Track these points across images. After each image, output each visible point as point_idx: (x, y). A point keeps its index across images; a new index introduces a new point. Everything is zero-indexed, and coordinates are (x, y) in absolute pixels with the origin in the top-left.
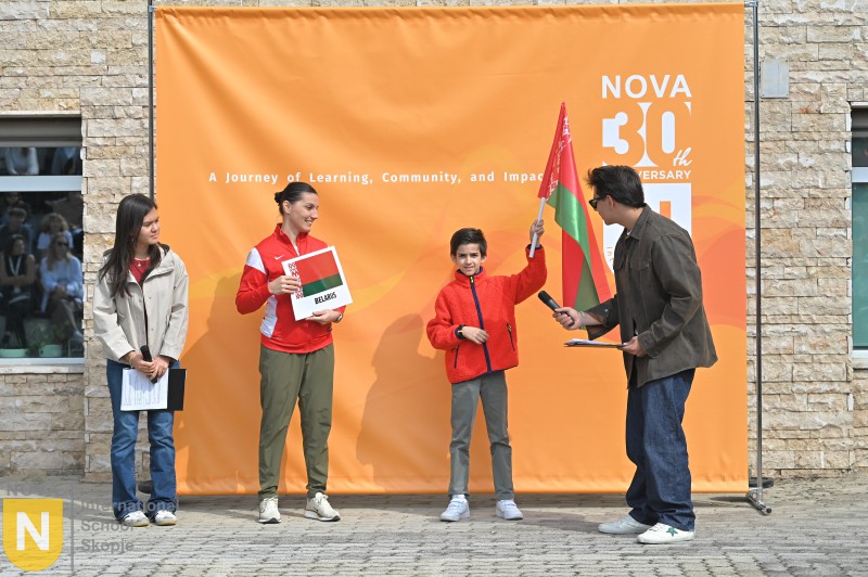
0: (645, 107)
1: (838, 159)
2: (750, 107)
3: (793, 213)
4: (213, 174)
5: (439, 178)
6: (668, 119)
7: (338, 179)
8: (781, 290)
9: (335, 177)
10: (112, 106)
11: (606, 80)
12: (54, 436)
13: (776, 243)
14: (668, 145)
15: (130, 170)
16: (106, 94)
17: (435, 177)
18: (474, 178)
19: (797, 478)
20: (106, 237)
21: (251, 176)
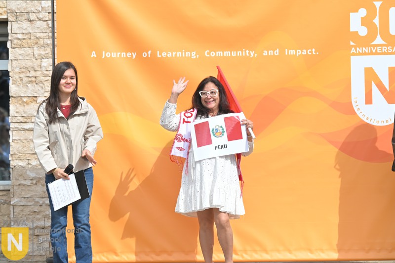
0: (377, 4)
4: (94, 52)
5: (242, 53)
7: (176, 55)
9: (174, 53)
10: (28, 13)
15: (40, 55)
16: (24, 4)
17: (240, 53)
18: (265, 53)
20: (25, 100)
21: (118, 54)
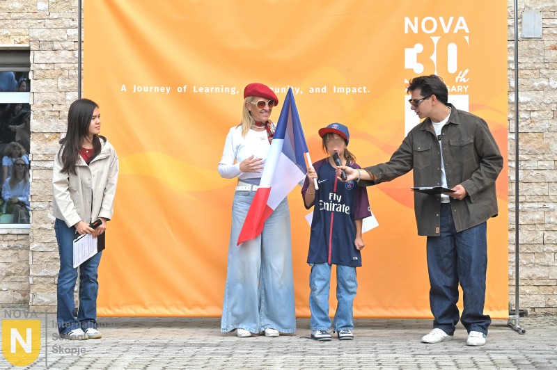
0: (435, 40)
3: (545, 122)
4: (124, 86)
6: (452, 49)
8: (535, 177)
9: (212, 89)
11: (407, 20)
12: (7, 279)
13: (532, 143)
14: (452, 68)
15: (64, 87)
16: (48, 32)
17: (283, 90)
18: (312, 90)
19: (546, 314)
20: (47, 136)
21: (151, 88)
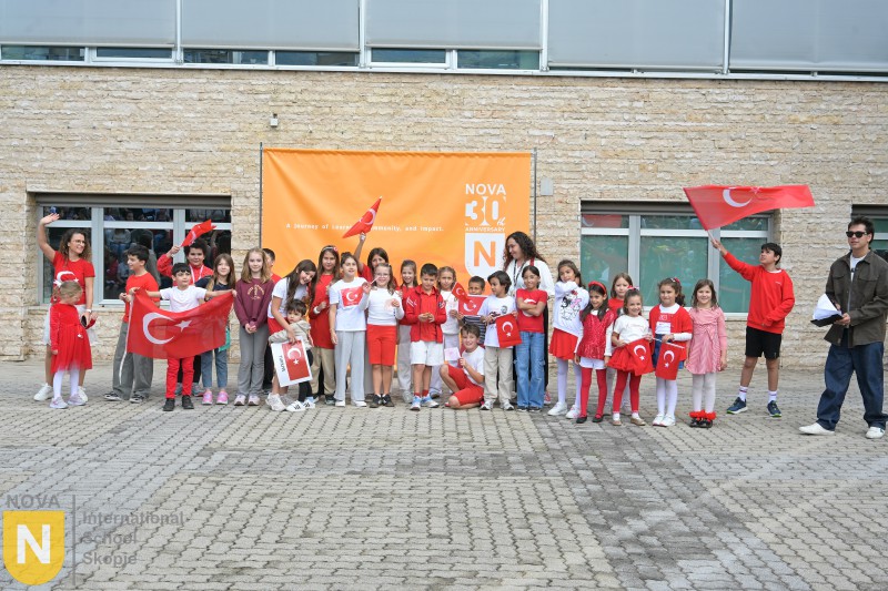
0: (485, 198)
1: (575, 224)
2: (533, 199)
4: (288, 224)
5: (391, 229)
6: (495, 205)
9: (344, 227)
10: (245, 192)
11: (467, 186)
14: (495, 217)
16: (242, 186)
18: (407, 229)
20: (241, 252)
21: (306, 226)
